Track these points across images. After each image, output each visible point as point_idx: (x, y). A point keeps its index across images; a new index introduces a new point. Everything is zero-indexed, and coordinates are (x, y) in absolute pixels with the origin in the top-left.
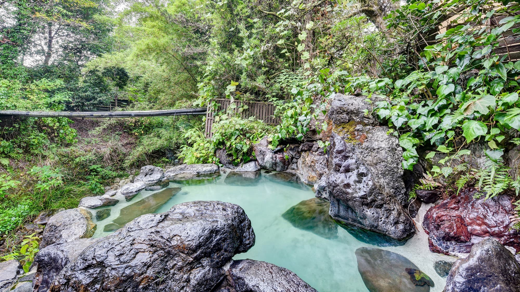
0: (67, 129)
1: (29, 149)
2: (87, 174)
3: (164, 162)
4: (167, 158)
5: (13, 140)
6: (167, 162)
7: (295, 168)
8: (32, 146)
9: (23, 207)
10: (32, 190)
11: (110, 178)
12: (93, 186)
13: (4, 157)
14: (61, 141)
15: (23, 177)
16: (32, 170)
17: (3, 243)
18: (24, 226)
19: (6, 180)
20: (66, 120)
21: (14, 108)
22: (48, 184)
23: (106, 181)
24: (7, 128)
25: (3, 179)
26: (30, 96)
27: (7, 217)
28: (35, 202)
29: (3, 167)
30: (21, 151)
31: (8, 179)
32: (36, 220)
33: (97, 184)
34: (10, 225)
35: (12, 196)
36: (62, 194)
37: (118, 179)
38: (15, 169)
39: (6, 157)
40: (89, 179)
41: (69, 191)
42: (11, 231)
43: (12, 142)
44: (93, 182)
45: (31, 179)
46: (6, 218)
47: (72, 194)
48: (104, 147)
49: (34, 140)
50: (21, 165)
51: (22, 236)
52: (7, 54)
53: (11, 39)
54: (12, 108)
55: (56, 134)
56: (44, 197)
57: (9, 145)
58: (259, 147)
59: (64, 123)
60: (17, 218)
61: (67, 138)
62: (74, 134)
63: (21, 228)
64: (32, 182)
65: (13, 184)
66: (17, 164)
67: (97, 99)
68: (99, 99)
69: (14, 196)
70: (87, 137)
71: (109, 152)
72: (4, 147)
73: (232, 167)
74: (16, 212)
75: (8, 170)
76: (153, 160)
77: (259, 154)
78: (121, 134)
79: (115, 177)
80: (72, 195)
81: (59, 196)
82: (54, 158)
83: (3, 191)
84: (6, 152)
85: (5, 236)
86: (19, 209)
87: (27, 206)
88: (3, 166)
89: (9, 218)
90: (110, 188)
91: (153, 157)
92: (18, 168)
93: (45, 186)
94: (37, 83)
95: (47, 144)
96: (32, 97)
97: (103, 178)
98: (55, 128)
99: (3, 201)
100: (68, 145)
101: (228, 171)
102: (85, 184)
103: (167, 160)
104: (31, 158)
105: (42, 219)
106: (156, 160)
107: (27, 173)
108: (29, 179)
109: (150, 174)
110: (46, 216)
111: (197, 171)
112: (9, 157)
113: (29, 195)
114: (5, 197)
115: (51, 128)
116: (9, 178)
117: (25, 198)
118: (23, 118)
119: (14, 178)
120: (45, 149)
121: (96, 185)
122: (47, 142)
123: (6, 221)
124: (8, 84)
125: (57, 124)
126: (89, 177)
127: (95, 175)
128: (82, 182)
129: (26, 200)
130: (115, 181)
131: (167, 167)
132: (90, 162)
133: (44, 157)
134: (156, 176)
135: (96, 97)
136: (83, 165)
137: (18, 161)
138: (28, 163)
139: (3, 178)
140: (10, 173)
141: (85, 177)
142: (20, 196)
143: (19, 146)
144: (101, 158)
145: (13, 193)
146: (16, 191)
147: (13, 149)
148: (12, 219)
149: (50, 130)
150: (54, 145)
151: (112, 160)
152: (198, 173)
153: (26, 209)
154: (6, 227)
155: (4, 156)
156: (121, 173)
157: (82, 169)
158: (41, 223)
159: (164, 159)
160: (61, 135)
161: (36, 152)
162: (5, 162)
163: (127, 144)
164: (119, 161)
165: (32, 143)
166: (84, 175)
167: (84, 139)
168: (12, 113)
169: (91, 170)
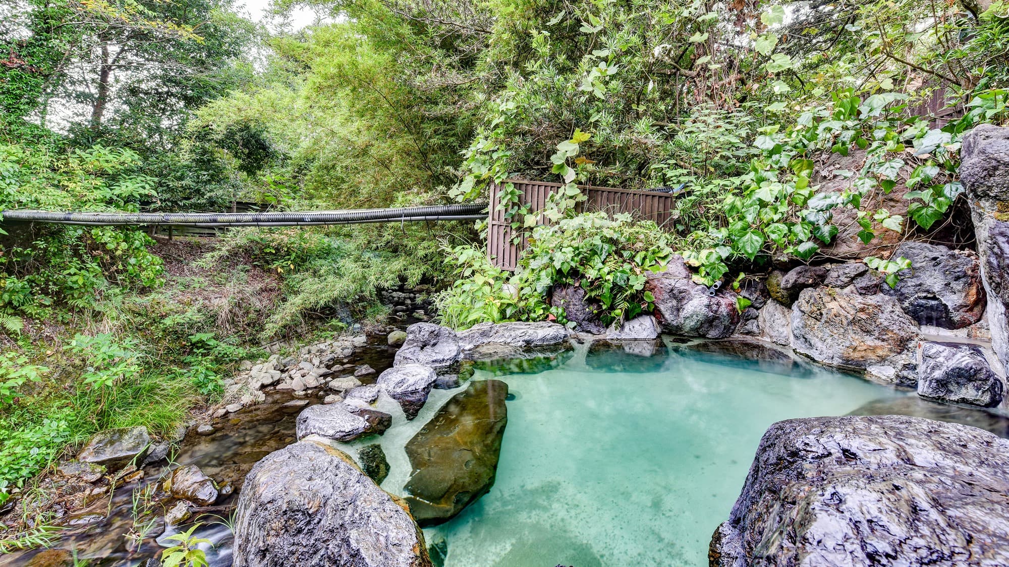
0: (144, 257)
1: (65, 298)
2: (184, 352)
3: (335, 328)
4: (341, 320)
5: (30, 277)
6: (342, 328)
7: (755, 329)
8: (69, 292)
9: (55, 424)
10: (71, 387)
11: (231, 361)
12: (201, 377)
13: (11, 314)
14: (132, 282)
15: (52, 359)
16: (74, 343)
17: (13, 508)
18: (60, 468)
19: (16, 366)
20: (141, 236)
21: (35, 205)
22: (109, 373)
23: (224, 367)
24: (19, 250)
25: (11, 363)
26: (66, 183)
27: (21, 447)
28: (79, 413)
29: (9, 335)
30: (48, 301)
31: (21, 361)
32: (83, 455)
33: (208, 373)
34: (27, 466)
35: (30, 401)
36: (137, 395)
37: (247, 364)
38: (35, 340)
39: (15, 314)
40: (188, 364)
41: (152, 390)
42: (29, 478)
43: (29, 281)
44: (201, 369)
45: (69, 362)
46: (19, 450)
47: (156, 394)
48: (217, 295)
49: (75, 278)
50: (47, 331)
51: (54, 490)
52: (18, 92)
53: (26, 59)
54: (30, 204)
55: (120, 267)
56: (97, 402)
57: (23, 288)
58: (666, 282)
59: (137, 244)
60: (43, 450)
61: (143, 275)
62: (158, 267)
63: (51, 473)
64: (71, 369)
65: (32, 372)
66: (40, 329)
67: (203, 195)
68: (209, 194)
69: (33, 400)
70: (180, 274)
71: (227, 308)
72: (13, 292)
73: (594, 330)
74: (39, 435)
75: (20, 343)
76: (312, 324)
77: (667, 296)
78: (248, 271)
79: (242, 359)
80: (157, 398)
81: (131, 400)
82: (118, 318)
83: (9, 388)
84: (15, 303)
85: (17, 490)
86: (45, 430)
87: (63, 422)
88: (8, 333)
89: (25, 448)
90: (232, 382)
91: (311, 318)
92: (41, 338)
93: (105, 377)
94: (83, 154)
95: (103, 288)
96: (72, 186)
97: (218, 360)
98: (119, 253)
99: (8, 410)
100: (144, 291)
101: (589, 339)
102: (182, 374)
103: (340, 324)
104: (69, 316)
105: (97, 452)
106: (318, 324)
107: (61, 349)
108: (64, 362)
109: (434, 345)
110: (106, 445)
111: (526, 338)
112: (22, 314)
113: (66, 398)
114: (15, 404)
115: (111, 253)
116: (23, 359)
117: (57, 403)
118: (54, 228)
119: (32, 361)
120: (98, 297)
121: (206, 376)
122: (102, 284)
123: (19, 455)
124: (20, 155)
125: (124, 245)
126: (189, 359)
127: (203, 355)
128: (175, 368)
129: (60, 408)
130: (242, 368)
131: (341, 338)
132: (191, 327)
133: (97, 316)
134: (447, 349)
135: (203, 190)
136: (176, 332)
137: (42, 323)
138: (62, 328)
139: (11, 359)
140: (25, 349)
141: (182, 358)
142: (45, 400)
143: (45, 292)
144: (212, 319)
145: (30, 394)
146: (37, 389)
147: (30, 297)
148: (32, 452)
149: (108, 257)
150: (117, 291)
151: (233, 323)
152: (528, 342)
153: (61, 429)
154: (18, 470)
155: (10, 311)
156: (254, 350)
157: (174, 341)
158: (96, 460)
159: (334, 322)
160: (130, 268)
161: (81, 303)
162: (15, 324)
163: (263, 290)
164: (248, 325)
165: (70, 284)
166: (179, 354)
167: (175, 278)
168: (31, 216)
169: (194, 345)
